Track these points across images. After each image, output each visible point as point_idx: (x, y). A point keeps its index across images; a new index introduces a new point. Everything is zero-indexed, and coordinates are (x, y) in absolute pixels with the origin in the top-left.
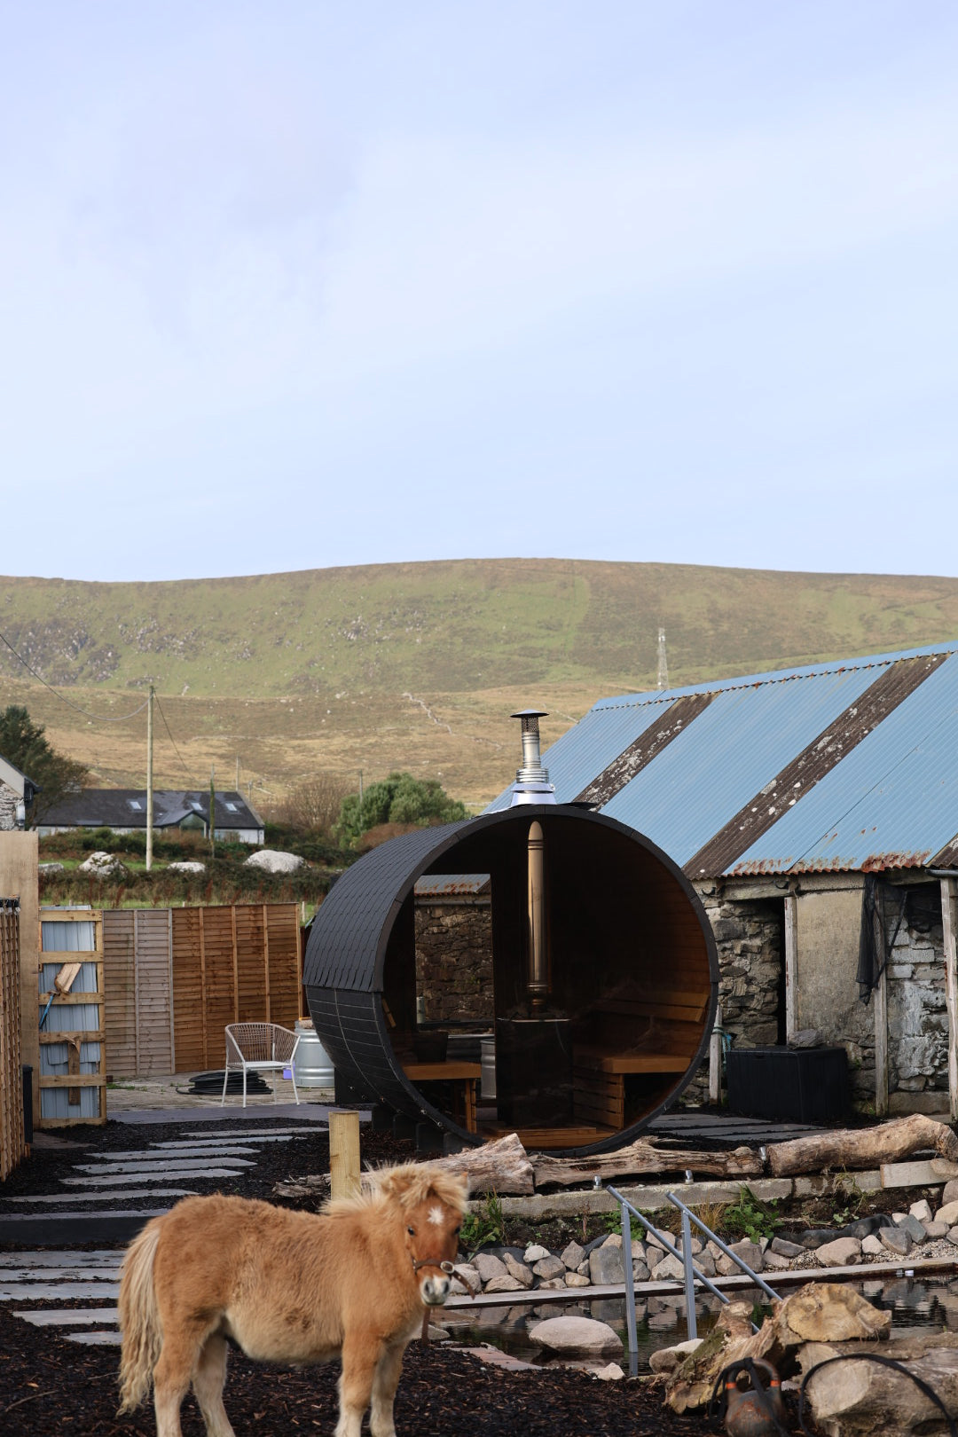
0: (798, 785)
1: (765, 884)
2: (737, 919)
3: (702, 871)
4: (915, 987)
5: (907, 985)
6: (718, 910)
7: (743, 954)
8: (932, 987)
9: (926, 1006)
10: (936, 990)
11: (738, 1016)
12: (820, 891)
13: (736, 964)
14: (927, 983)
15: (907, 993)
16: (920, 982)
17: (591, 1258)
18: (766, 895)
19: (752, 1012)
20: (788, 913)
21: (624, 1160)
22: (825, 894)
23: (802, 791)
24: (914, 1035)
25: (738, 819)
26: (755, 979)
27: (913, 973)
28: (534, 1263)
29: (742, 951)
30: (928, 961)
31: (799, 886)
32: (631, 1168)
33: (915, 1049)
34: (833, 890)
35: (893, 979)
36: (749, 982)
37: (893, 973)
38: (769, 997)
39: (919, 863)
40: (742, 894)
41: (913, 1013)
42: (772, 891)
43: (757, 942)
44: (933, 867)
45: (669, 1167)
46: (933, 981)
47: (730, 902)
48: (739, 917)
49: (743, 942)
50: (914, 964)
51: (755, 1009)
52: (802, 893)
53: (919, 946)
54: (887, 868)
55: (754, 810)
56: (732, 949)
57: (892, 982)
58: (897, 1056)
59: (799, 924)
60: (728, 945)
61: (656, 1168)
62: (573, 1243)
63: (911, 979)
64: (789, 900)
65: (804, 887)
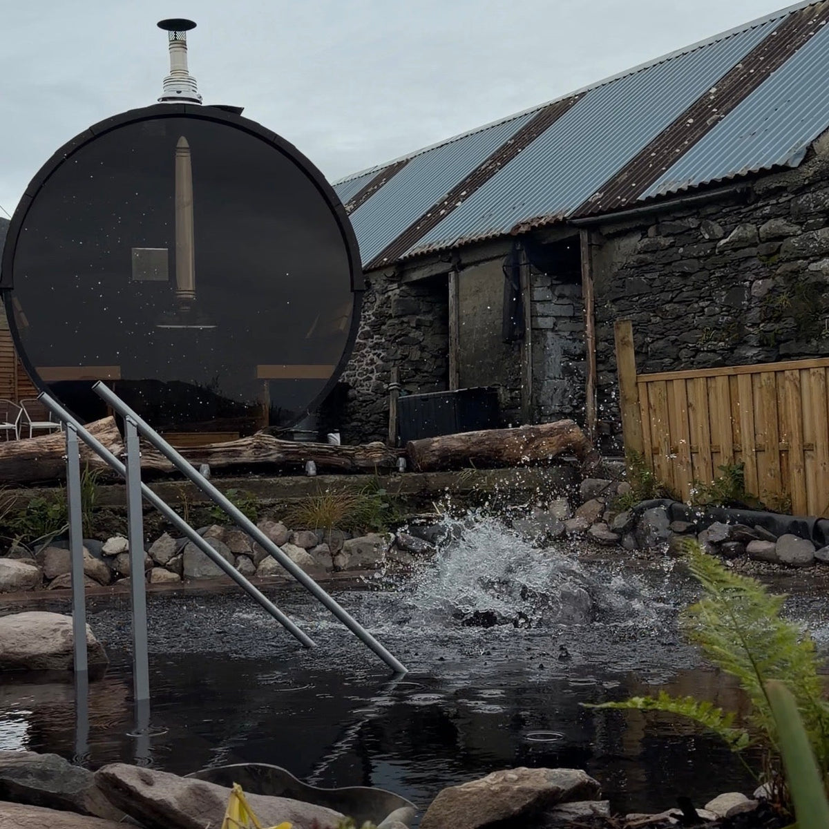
0: (464, 193)
1: (433, 264)
2: (413, 299)
3: (385, 259)
4: (557, 337)
5: (550, 334)
6: (397, 291)
7: (418, 327)
8: (571, 337)
9: (566, 353)
10: (574, 340)
11: (414, 376)
12: (476, 263)
13: (411, 335)
14: (566, 334)
15: (549, 342)
16: (560, 333)
17: (185, 552)
18: (434, 273)
19: (425, 374)
20: (452, 285)
21: (240, 448)
22: (481, 265)
23: (466, 196)
24: (555, 378)
25: (417, 223)
26: (427, 347)
27: (555, 324)
28: (114, 556)
29: (417, 325)
30: (567, 315)
31: (460, 261)
32: (247, 457)
33: (555, 389)
34: (487, 260)
35: (537, 329)
36: (422, 349)
37: (537, 324)
38: (439, 362)
39: (561, 218)
40: (416, 276)
41: (555, 359)
42: (439, 269)
43: (430, 317)
44: (574, 218)
45: (290, 457)
46: (572, 333)
47: (407, 284)
48: (414, 297)
49: (418, 317)
50: (556, 317)
51: (427, 372)
52: (463, 267)
53: (560, 302)
54: (533, 227)
55: (429, 215)
56: (408, 323)
57: (536, 332)
58: (540, 395)
59: (461, 293)
60: (405, 319)
61: (274, 456)
62: (165, 535)
63: (553, 330)
64: (452, 274)
65: (464, 261)
